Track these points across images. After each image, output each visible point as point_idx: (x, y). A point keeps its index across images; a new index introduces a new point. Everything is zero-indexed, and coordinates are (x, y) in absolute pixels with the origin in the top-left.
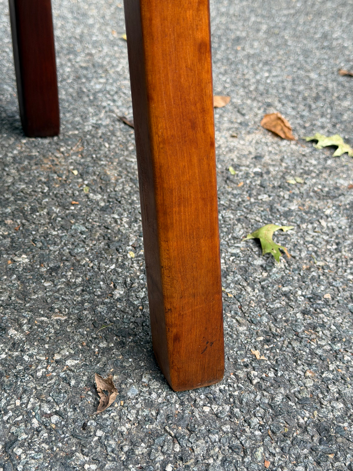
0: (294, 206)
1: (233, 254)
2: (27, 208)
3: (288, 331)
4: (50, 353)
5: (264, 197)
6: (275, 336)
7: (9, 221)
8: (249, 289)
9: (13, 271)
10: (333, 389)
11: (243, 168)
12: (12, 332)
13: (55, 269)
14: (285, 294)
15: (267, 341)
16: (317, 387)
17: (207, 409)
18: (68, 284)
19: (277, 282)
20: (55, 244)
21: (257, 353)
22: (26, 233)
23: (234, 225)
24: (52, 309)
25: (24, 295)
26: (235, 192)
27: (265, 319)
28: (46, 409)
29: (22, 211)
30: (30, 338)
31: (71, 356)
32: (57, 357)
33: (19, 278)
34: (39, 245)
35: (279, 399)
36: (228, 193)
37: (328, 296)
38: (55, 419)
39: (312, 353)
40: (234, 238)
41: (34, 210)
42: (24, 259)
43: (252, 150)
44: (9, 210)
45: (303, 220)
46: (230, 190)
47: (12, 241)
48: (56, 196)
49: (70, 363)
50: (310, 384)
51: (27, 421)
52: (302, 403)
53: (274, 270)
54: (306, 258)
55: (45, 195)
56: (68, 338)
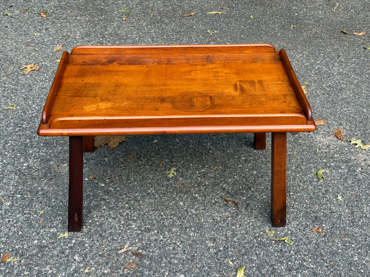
0: (333, 164)
1: (309, 177)
2: (256, 158)
3: (317, 197)
4: (260, 194)
5: (325, 161)
6: (313, 198)
7: (252, 162)
8: (310, 186)
9: (252, 175)
10: (322, 211)
11: (322, 150)
12: (252, 189)
13: (262, 176)
14: (319, 189)
15: (310, 199)
16: (318, 210)
17: (292, 210)
18: (265, 180)
19: (319, 186)
20: (263, 169)
21: (307, 201)
22: (256, 165)
23: (312, 168)
24: (261, 185)
25: (255, 181)
26: (316, 158)
27: (312, 194)
28: (259, 205)
29: (255, 159)
30: (256, 191)
31: (264, 196)
32: (261, 195)
33: (254, 177)
34: (259, 169)
35: (308, 210)
36: (314, 158)
37: (331, 191)
38: (260, 207)
39: (321, 203)
40: (311, 172)
41: (258, 159)
42: (255, 172)
43: (328, 143)
44: (252, 158)
45: (334, 169)
46: (315, 157)
47: (253, 167)
48: (264, 155)
49: (264, 197)
50: (317, 209)
51: (255, 206)
52: (314, 212)
53: (319, 182)
54: (330, 180)
55: (261, 155)
56: (264, 192)
